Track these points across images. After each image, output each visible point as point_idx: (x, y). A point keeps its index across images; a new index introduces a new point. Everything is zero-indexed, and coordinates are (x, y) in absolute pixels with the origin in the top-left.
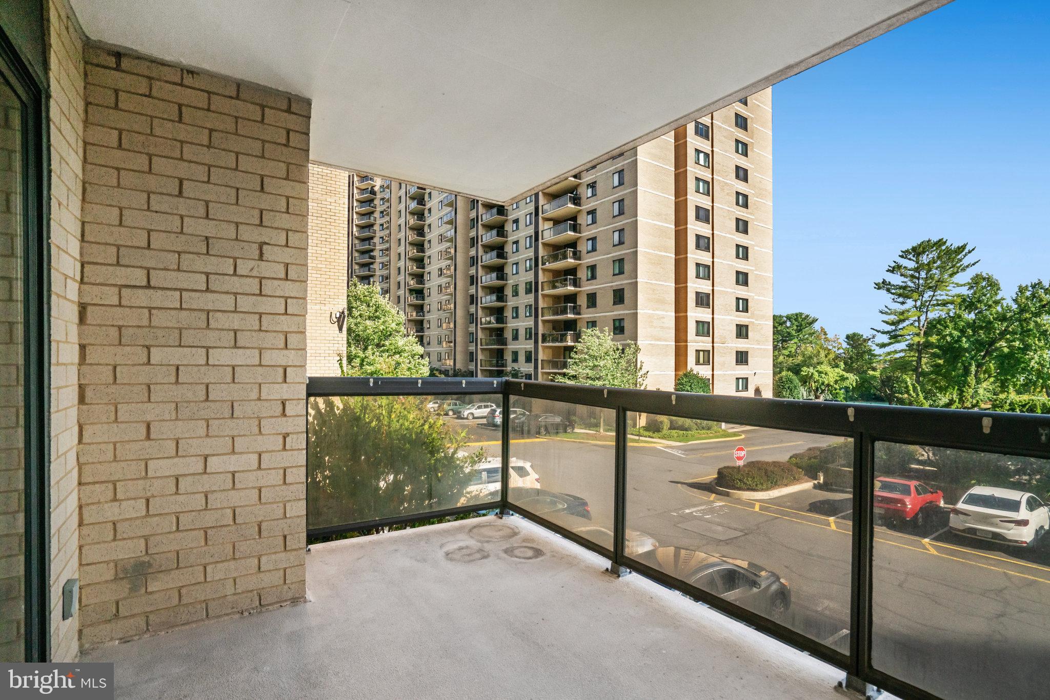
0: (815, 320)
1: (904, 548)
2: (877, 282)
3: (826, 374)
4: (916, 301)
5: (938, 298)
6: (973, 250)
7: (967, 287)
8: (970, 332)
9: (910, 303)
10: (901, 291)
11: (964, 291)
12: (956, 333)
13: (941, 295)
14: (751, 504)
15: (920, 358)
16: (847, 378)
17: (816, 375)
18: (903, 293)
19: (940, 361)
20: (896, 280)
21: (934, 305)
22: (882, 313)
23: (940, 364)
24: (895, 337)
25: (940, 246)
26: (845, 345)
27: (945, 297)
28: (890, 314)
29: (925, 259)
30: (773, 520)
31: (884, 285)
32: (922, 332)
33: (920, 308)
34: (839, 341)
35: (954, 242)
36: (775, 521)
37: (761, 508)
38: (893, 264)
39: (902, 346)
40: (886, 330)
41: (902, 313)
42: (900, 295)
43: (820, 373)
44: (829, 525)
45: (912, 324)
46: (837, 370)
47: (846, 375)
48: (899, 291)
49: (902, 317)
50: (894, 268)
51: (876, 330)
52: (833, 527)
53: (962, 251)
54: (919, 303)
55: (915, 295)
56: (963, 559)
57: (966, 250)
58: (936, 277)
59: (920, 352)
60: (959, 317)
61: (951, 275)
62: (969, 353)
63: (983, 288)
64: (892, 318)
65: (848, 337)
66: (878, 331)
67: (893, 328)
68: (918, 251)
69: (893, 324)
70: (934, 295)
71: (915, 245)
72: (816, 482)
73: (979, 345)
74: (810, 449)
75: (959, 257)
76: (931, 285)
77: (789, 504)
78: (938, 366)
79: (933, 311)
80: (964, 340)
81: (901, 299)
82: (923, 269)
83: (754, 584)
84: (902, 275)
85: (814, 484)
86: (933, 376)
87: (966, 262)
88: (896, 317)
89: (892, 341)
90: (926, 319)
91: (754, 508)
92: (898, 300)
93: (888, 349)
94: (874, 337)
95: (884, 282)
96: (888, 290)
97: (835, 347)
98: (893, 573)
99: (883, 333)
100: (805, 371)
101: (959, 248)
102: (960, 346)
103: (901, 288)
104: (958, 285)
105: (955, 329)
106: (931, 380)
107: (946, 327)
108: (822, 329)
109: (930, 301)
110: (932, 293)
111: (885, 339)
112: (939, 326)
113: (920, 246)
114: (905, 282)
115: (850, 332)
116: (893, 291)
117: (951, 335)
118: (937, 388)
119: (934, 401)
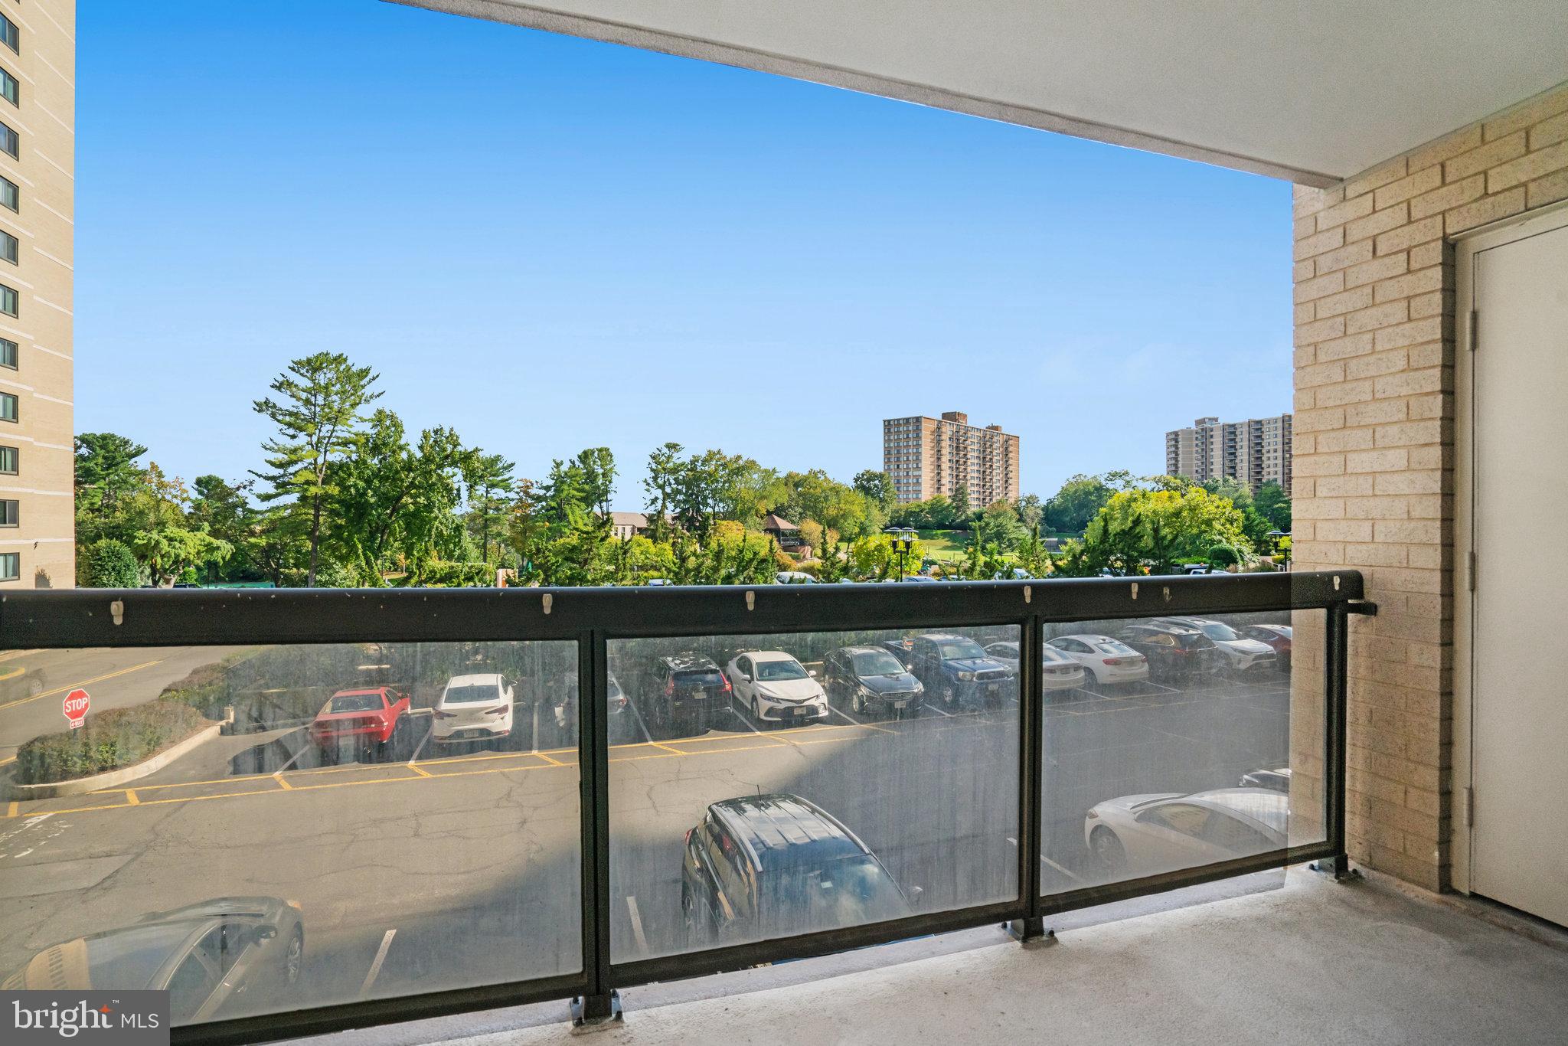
0: (139, 452)
1: (392, 783)
2: (257, 401)
3: (181, 541)
4: (310, 436)
5: (339, 434)
6: (377, 376)
7: (371, 424)
8: (376, 483)
9: (302, 439)
10: (293, 419)
11: (367, 429)
12: (361, 484)
13: (342, 432)
14: (114, 796)
15: (317, 516)
16: (218, 548)
17: (164, 545)
18: (295, 423)
19: (339, 521)
20: (284, 401)
21: (333, 444)
22: (266, 449)
23: (341, 525)
24: (283, 486)
25: (340, 363)
26: (194, 495)
27: (347, 435)
28: (276, 451)
29: (322, 378)
30: (175, 811)
31: (263, 406)
32: (320, 480)
33: (317, 447)
34: (184, 487)
35: (357, 363)
36: (183, 810)
37: (142, 797)
38: (281, 379)
39: (292, 498)
40: (270, 475)
41: (294, 451)
42: (290, 425)
43: (171, 540)
44: (277, 785)
45: (306, 468)
46: (199, 534)
47: (216, 542)
48: (287, 419)
49: (294, 457)
50: (282, 384)
51: (257, 474)
52: (286, 786)
53: (366, 376)
54: (315, 439)
55: (311, 428)
56: (459, 771)
57: (370, 376)
58: (336, 406)
59: (317, 509)
60: (365, 462)
61: (353, 406)
62: (376, 510)
63: (388, 428)
64: (280, 457)
65: (199, 482)
66: (260, 476)
67: (281, 471)
68: (313, 366)
69: (281, 465)
70: (334, 431)
71: (310, 356)
72: (223, 723)
73: (385, 500)
74: (195, 672)
75: (362, 383)
76: (330, 416)
77: (193, 772)
78: (339, 527)
79: (334, 451)
80: (370, 493)
81: (291, 431)
82: (320, 392)
83: (263, 931)
84: (293, 396)
85: (222, 727)
86: (332, 541)
87: (368, 391)
88: (286, 457)
89: (280, 490)
90: (325, 461)
91: (126, 801)
92: (287, 432)
93: (273, 503)
94: (251, 483)
95: (267, 402)
96: (273, 416)
97: (176, 497)
98: (399, 822)
99: (267, 478)
100: (141, 538)
101: (362, 371)
102: (366, 500)
103: (291, 414)
104: (363, 420)
105: (360, 479)
106: (331, 546)
107: (350, 475)
108: (154, 466)
109: (329, 438)
110: (330, 427)
111: (269, 488)
112: (341, 473)
113: (317, 358)
114: (297, 407)
115: (203, 474)
116: (281, 418)
117: (355, 486)
118: (336, 557)
119: (330, 575)
